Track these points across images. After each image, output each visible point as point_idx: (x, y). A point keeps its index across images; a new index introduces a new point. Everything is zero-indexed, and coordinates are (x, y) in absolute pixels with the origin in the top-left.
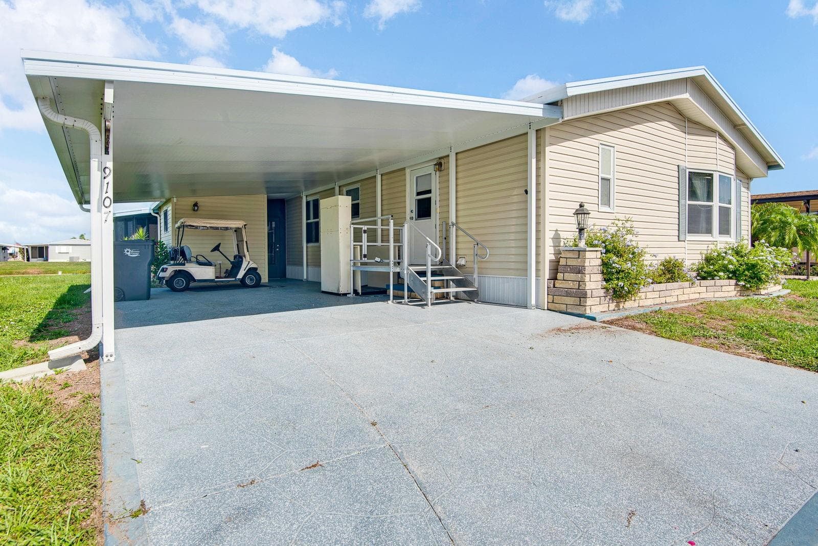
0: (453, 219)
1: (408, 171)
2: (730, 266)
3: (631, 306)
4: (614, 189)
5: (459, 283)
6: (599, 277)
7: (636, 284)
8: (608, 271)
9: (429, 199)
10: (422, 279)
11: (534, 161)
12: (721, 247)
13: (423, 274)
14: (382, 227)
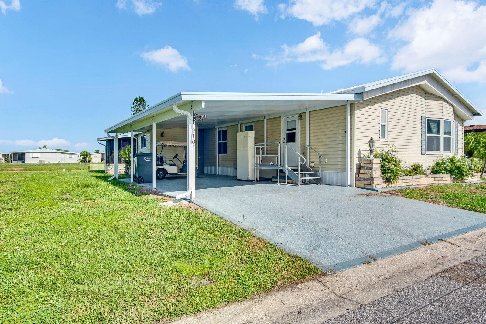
0: (308, 143)
1: (282, 118)
2: (448, 168)
3: (395, 185)
4: (388, 129)
5: (311, 175)
6: (380, 172)
7: (397, 175)
8: (383, 170)
9: (294, 133)
10: (295, 173)
11: (349, 117)
12: (444, 158)
13: (296, 170)
14: (267, 147)
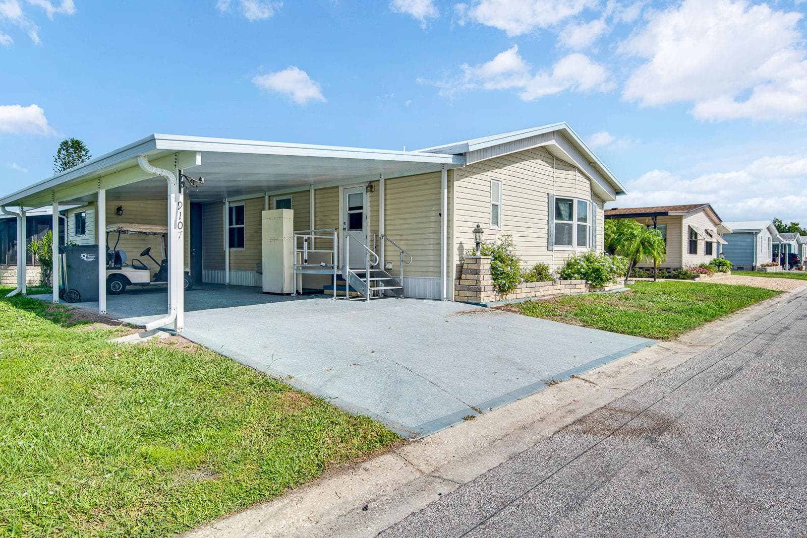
0: (382, 232)
1: (341, 189)
2: (582, 270)
3: (510, 297)
4: (501, 212)
5: (387, 283)
6: (490, 277)
7: (514, 282)
8: (495, 273)
9: (361, 214)
10: (362, 280)
11: (446, 191)
12: (578, 255)
13: (363, 275)
14: (316, 236)
